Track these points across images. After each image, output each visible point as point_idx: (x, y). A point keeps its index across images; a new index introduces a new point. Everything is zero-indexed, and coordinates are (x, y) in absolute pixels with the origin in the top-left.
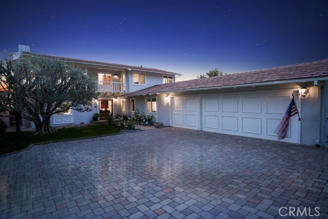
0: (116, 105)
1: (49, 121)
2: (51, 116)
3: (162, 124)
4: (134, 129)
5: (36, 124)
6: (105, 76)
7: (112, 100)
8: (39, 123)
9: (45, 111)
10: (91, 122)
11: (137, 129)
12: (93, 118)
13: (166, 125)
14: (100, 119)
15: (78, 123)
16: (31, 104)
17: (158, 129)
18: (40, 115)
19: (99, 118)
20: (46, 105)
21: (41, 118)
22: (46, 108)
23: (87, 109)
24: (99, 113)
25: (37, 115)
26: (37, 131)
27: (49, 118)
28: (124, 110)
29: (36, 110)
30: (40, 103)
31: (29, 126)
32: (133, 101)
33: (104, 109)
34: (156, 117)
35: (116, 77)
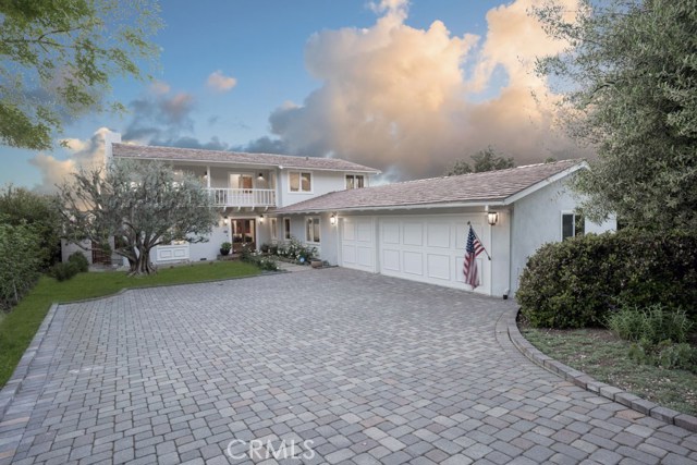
0: (261, 227)
1: (148, 256)
2: (152, 249)
3: (325, 262)
4: (275, 270)
6: (242, 178)
7: (254, 220)
8: (134, 260)
9: (143, 241)
10: (218, 258)
11: (280, 270)
12: (222, 251)
13: (332, 264)
14: (234, 253)
15: (196, 259)
17: (316, 270)
19: (231, 252)
20: (143, 233)
21: (138, 253)
22: (144, 236)
23: (201, 240)
24: (231, 242)
26: (132, 270)
29: (129, 240)
30: (136, 230)
31: (121, 264)
32: (287, 221)
33: (241, 236)
34: (320, 251)
35: (261, 178)
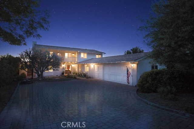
0: (73, 67)
2: (44, 72)
3: (90, 77)
5: (38, 75)
6: (68, 54)
7: (71, 65)
10: (61, 75)
12: (62, 73)
14: (65, 74)
15: (55, 75)
16: (36, 67)
17: (87, 79)
18: (39, 72)
20: (42, 68)
22: (42, 69)
24: (65, 71)
25: (38, 72)
27: (43, 73)
28: (76, 70)
29: (38, 70)
30: (40, 67)
31: (35, 76)
32: (80, 66)
33: (67, 70)
34: (88, 74)
35: (73, 54)
